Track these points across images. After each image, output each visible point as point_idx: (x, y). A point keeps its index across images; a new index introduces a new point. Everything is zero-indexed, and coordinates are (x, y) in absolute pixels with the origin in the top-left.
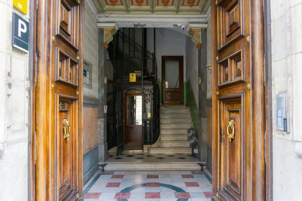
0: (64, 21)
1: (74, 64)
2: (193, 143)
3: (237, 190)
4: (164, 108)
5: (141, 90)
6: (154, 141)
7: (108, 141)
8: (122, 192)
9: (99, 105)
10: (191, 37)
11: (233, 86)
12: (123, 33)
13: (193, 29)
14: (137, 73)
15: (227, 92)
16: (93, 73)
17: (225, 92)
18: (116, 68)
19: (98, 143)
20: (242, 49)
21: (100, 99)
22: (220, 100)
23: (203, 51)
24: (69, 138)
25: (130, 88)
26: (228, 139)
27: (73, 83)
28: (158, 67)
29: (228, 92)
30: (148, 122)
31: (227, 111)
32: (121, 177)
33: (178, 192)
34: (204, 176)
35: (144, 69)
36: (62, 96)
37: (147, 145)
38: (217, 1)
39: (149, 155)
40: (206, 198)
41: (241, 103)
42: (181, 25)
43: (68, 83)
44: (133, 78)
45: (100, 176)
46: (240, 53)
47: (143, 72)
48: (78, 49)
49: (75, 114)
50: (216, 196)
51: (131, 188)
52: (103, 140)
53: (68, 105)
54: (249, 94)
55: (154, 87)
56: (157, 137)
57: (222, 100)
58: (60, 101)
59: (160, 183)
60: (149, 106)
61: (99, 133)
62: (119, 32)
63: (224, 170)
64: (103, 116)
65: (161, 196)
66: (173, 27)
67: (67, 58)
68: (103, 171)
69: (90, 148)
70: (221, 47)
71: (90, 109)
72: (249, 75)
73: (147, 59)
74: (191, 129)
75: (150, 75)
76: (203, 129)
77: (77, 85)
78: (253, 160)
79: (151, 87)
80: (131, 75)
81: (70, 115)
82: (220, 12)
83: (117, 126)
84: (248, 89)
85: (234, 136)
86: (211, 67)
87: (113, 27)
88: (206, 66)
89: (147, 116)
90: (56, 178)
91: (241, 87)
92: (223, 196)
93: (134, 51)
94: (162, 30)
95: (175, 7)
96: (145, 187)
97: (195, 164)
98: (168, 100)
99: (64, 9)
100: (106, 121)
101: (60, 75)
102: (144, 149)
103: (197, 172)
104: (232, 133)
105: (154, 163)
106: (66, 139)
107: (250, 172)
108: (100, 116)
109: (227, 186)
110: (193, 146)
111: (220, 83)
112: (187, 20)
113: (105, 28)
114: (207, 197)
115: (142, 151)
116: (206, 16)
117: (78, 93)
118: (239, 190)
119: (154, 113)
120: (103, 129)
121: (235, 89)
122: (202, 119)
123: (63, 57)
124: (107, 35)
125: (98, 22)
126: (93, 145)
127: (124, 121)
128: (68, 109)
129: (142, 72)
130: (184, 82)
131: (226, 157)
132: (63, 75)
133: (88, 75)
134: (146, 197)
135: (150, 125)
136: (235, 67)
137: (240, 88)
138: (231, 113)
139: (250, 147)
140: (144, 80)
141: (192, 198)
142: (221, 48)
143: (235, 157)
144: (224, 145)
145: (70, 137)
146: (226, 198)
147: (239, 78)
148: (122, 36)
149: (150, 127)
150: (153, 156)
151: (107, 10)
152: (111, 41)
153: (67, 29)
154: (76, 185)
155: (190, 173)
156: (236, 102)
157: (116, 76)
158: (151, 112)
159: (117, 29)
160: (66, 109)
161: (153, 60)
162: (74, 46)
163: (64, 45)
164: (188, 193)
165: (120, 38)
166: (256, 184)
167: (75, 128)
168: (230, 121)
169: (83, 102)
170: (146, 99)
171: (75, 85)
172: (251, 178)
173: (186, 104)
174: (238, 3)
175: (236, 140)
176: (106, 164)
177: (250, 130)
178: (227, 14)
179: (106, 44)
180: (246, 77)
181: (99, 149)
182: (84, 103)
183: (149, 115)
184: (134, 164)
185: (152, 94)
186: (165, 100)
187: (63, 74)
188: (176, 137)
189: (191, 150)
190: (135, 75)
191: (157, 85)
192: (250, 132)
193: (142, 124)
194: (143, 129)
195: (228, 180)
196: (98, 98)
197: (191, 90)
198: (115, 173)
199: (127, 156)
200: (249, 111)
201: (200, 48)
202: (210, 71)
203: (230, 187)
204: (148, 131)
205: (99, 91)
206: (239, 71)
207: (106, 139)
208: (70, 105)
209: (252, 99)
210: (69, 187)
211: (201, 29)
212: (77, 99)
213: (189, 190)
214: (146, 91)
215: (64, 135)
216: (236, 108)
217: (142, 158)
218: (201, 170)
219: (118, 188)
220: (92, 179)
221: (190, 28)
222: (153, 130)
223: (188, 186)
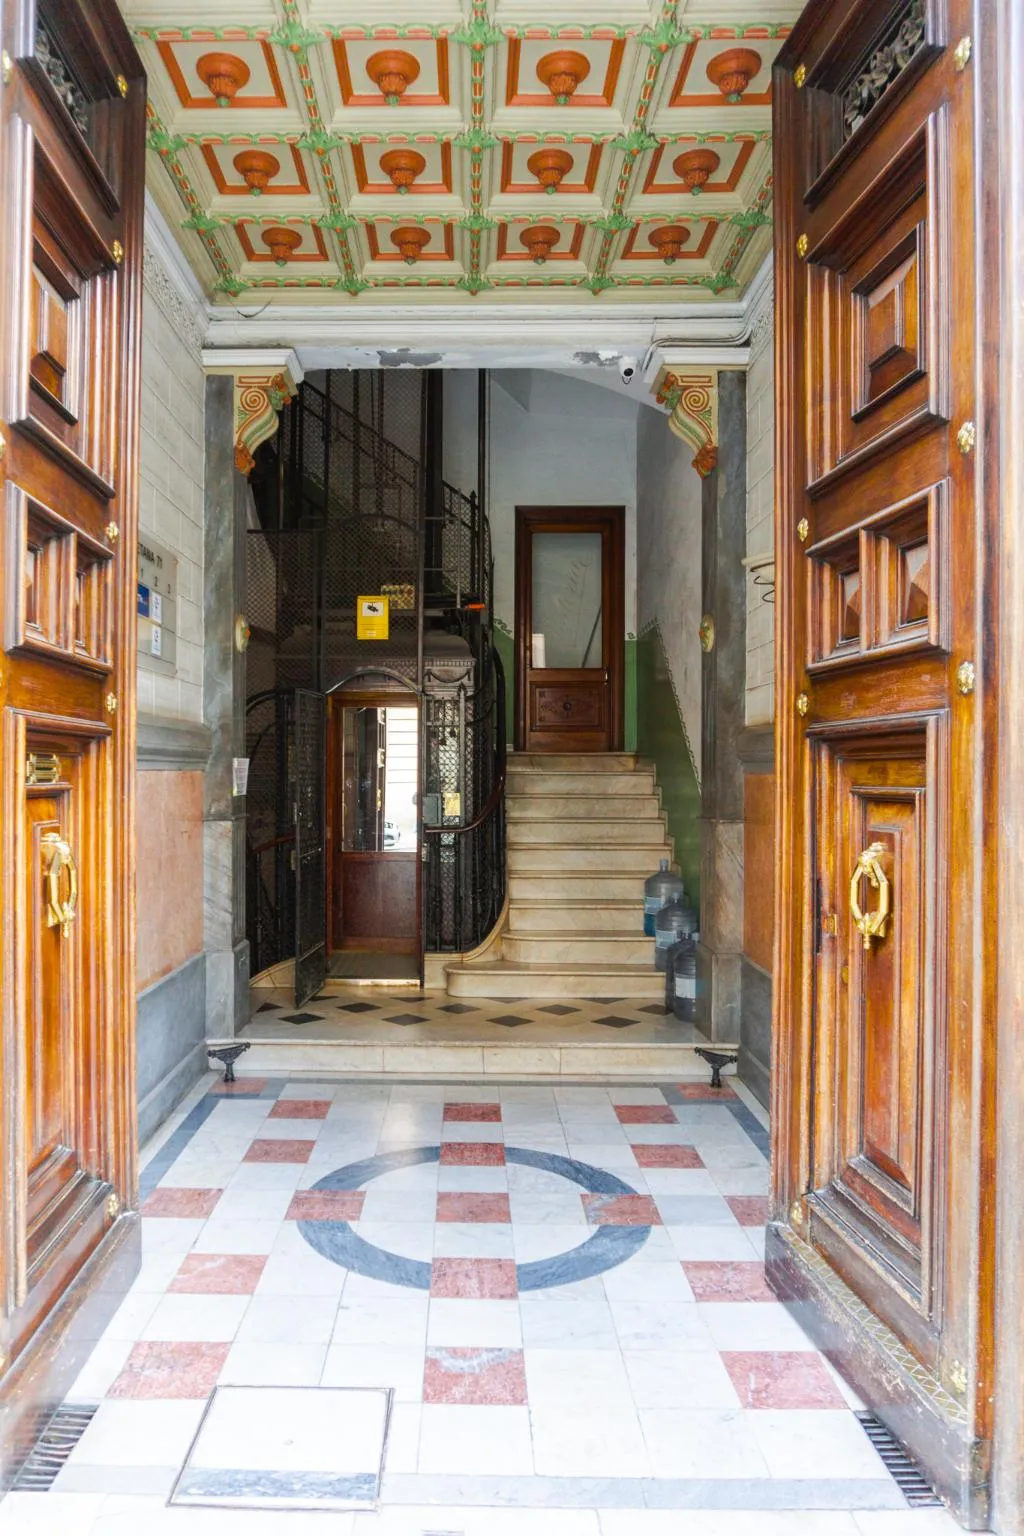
0: (47, 353)
1: (94, 560)
2: (672, 949)
3: (899, 1194)
4: (528, 770)
5: (415, 681)
6: (475, 932)
7: (250, 934)
8: (321, 1190)
9: (211, 757)
10: (669, 412)
11: (883, 675)
12: (326, 397)
13: (677, 372)
14: (395, 592)
15: (851, 702)
16: (179, 599)
17: (844, 703)
18: (288, 570)
19: (203, 943)
20: (933, 487)
21: (214, 727)
22: (819, 739)
23: (728, 484)
24: (72, 924)
25: (359, 669)
26: (857, 940)
27: (90, 657)
28: (497, 563)
29: (860, 703)
30: (448, 839)
31: (850, 795)
32: (316, 1110)
33: (597, 1194)
34: (728, 1113)
35: (427, 575)
36: (39, 720)
37: (441, 950)
38: (804, 239)
39: (453, 1002)
40: (739, 1227)
41: (925, 758)
42: (616, 354)
43: (68, 656)
44: (373, 619)
45: (216, 1103)
46: (922, 506)
47: (426, 590)
48: (111, 486)
49: (97, 808)
50: (790, 1220)
51: (367, 1167)
52: (229, 928)
53: (67, 762)
54: (965, 718)
55: (477, 663)
56: (493, 913)
57: (825, 740)
58: (31, 746)
59: (507, 1146)
60: (450, 759)
61: (207, 892)
62: (308, 392)
63: (832, 1093)
64: (230, 810)
65: (514, 1210)
66: (577, 363)
67: (61, 532)
68: (226, 1080)
69: (166, 971)
70: (822, 471)
71: (167, 776)
72: (970, 621)
73: (444, 526)
74: (662, 875)
75: (459, 607)
76: (723, 875)
77: (110, 664)
78: (985, 1048)
79: (460, 667)
80: (363, 603)
81: (73, 812)
82: (821, 291)
83: (296, 859)
84: (965, 690)
85: (888, 922)
86: (771, 568)
87: (281, 370)
88: (744, 562)
89: (443, 809)
90: (15, 1119)
91: (926, 678)
92: (828, 1220)
93: (379, 486)
94: (519, 380)
95: (588, 265)
96: (437, 1163)
97: (680, 1053)
98: (545, 729)
99: (48, 292)
100: (242, 833)
101: (30, 618)
102: (427, 972)
103: (688, 1091)
104: (875, 909)
105: (476, 1044)
106: (57, 929)
107: (968, 1114)
108: (213, 810)
109: (850, 1175)
110: (673, 962)
111: (819, 656)
112: (643, 331)
113: (237, 374)
114: (742, 1223)
115: (418, 982)
116: (744, 305)
117: (111, 702)
118: (911, 1196)
119: (475, 795)
120: (230, 873)
121: (895, 688)
122: (721, 828)
123: (43, 530)
124: (250, 408)
125: (205, 347)
126: (180, 957)
127: (328, 834)
128: (65, 785)
129: (417, 590)
130: (627, 638)
131: (842, 1025)
132: (42, 616)
133: (159, 612)
134: (441, 1217)
135: (457, 854)
136: (894, 577)
137: (923, 683)
138: (871, 807)
139: (969, 986)
140: (426, 629)
141: (669, 1228)
142: (825, 479)
143: (887, 1029)
144: (835, 966)
145: (75, 920)
146: (842, 1233)
147: (915, 633)
148: (318, 410)
149: (457, 863)
150: (470, 1009)
151: (250, 284)
152: (264, 438)
153: (59, 389)
154: (106, 1155)
155: (656, 1098)
156: (895, 754)
157: (289, 612)
158: (462, 788)
159: (298, 377)
160: (54, 784)
161: (472, 528)
162: (96, 471)
163: (49, 470)
164: (648, 1199)
165: (309, 420)
166: (998, 1170)
167: (97, 875)
168: (865, 846)
169: (135, 742)
170: (439, 723)
171: (101, 662)
172: (975, 1142)
173: (634, 746)
174: (915, 249)
175: (895, 944)
176: (242, 1045)
177: (970, 899)
178: (856, 303)
179: (244, 450)
180: (953, 630)
181: (210, 974)
182: (140, 751)
183: (453, 806)
184: (379, 1050)
185: (467, 699)
186: (531, 730)
187: (42, 612)
188: (584, 915)
189: (660, 979)
190: (382, 605)
191: (495, 656)
192: (970, 909)
193: (420, 847)
194: (424, 874)
195: (853, 1143)
196: (202, 720)
197: (660, 677)
198: (290, 1093)
199: (344, 1008)
200: (967, 800)
201: (713, 469)
202: (760, 590)
203: (861, 1176)
204: (447, 886)
205: (210, 686)
206: (918, 599)
207: (242, 923)
208: (74, 764)
209: (986, 743)
210: (72, 1162)
211: (720, 372)
212: (109, 733)
213: (655, 1183)
214: (436, 682)
215: (50, 909)
216: (896, 782)
217: (418, 1020)
218: (713, 1085)
219: (300, 1166)
220: (179, 1118)
221: (662, 369)
222: (474, 879)
223: (648, 1165)
